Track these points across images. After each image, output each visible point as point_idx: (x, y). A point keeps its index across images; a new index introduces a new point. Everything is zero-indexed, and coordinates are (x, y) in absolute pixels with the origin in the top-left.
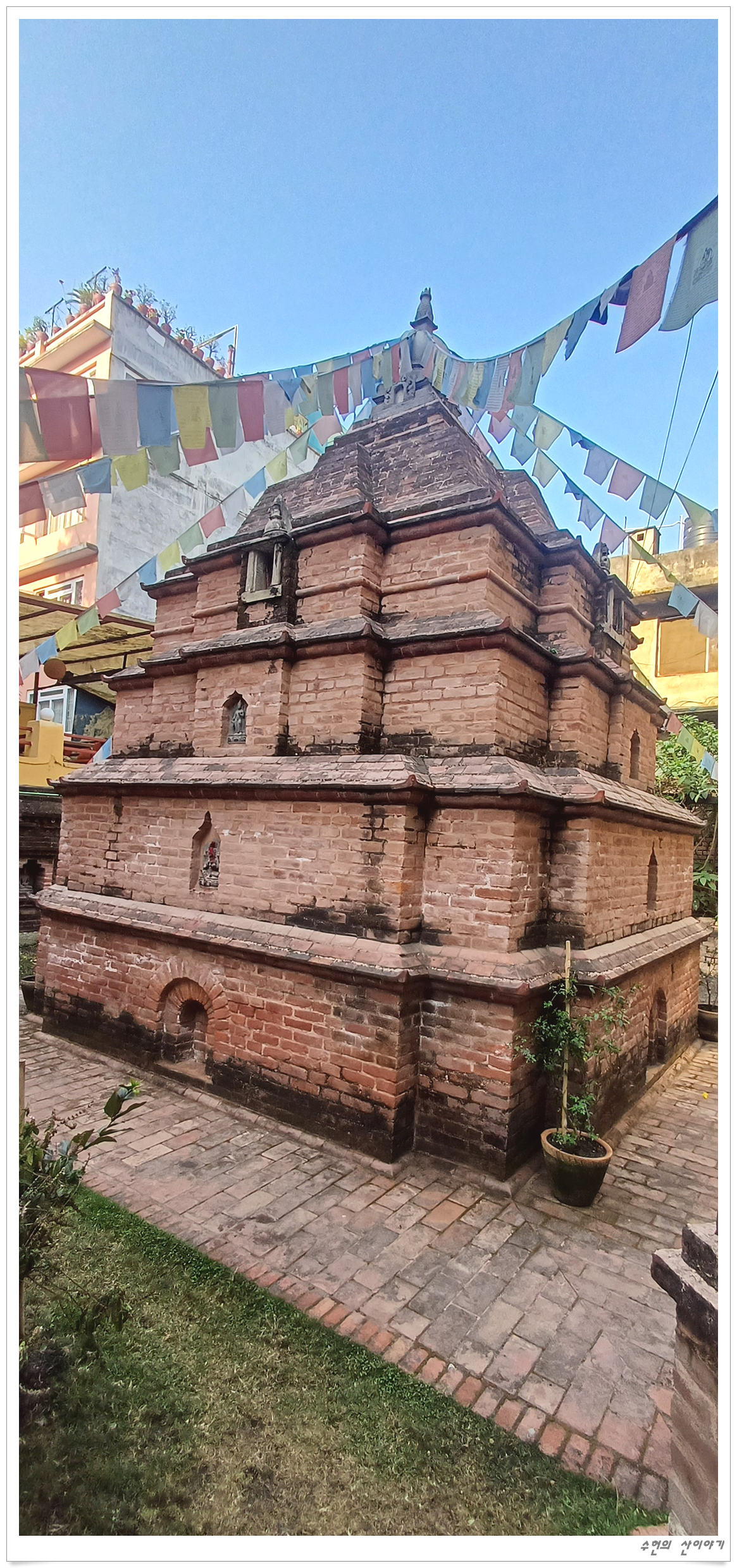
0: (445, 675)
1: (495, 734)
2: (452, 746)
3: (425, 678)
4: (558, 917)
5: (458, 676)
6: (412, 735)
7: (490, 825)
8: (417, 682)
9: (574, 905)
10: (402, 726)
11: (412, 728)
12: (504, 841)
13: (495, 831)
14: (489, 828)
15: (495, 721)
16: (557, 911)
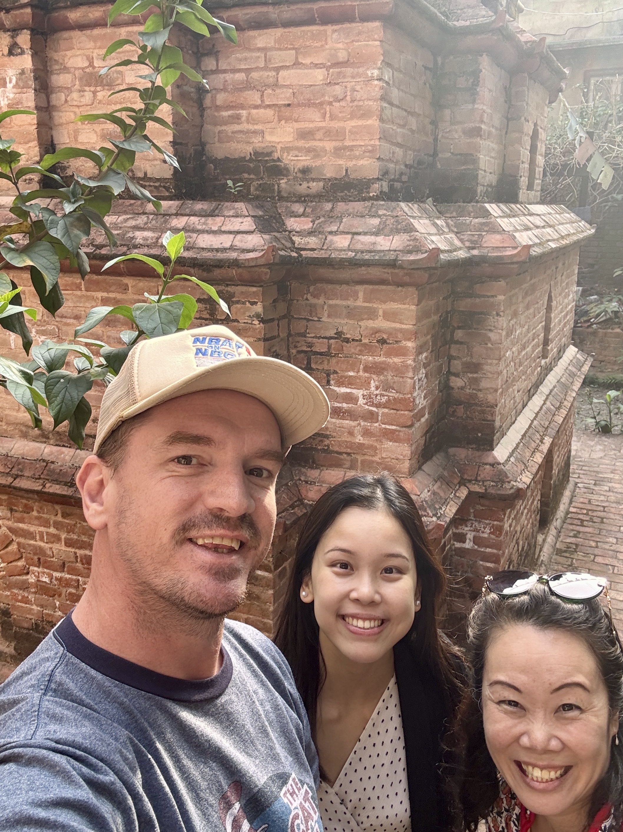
0: (297, 64)
1: (377, 164)
2: (313, 180)
3: (266, 68)
4: (460, 411)
5: (316, 66)
6: (251, 160)
7: (381, 308)
8: (255, 75)
9: (481, 395)
10: (233, 145)
11: (250, 149)
12: (401, 330)
13: (388, 316)
14: (381, 312)
15: (377, 143)
16: (459, 403)
